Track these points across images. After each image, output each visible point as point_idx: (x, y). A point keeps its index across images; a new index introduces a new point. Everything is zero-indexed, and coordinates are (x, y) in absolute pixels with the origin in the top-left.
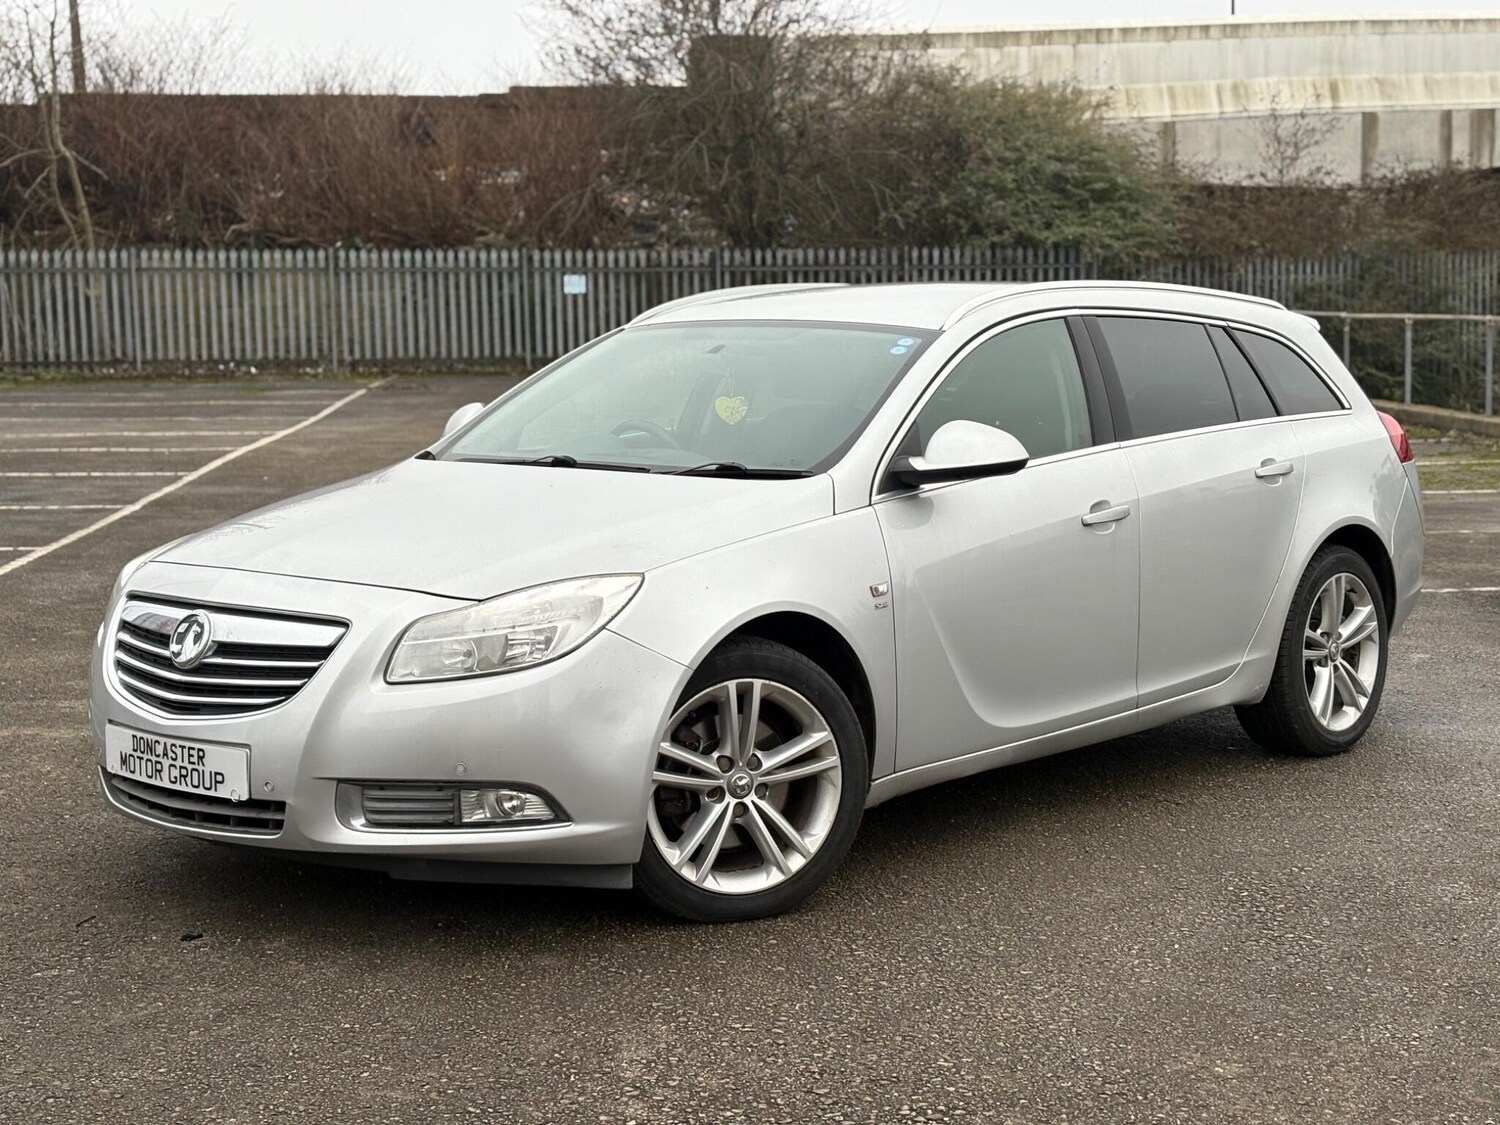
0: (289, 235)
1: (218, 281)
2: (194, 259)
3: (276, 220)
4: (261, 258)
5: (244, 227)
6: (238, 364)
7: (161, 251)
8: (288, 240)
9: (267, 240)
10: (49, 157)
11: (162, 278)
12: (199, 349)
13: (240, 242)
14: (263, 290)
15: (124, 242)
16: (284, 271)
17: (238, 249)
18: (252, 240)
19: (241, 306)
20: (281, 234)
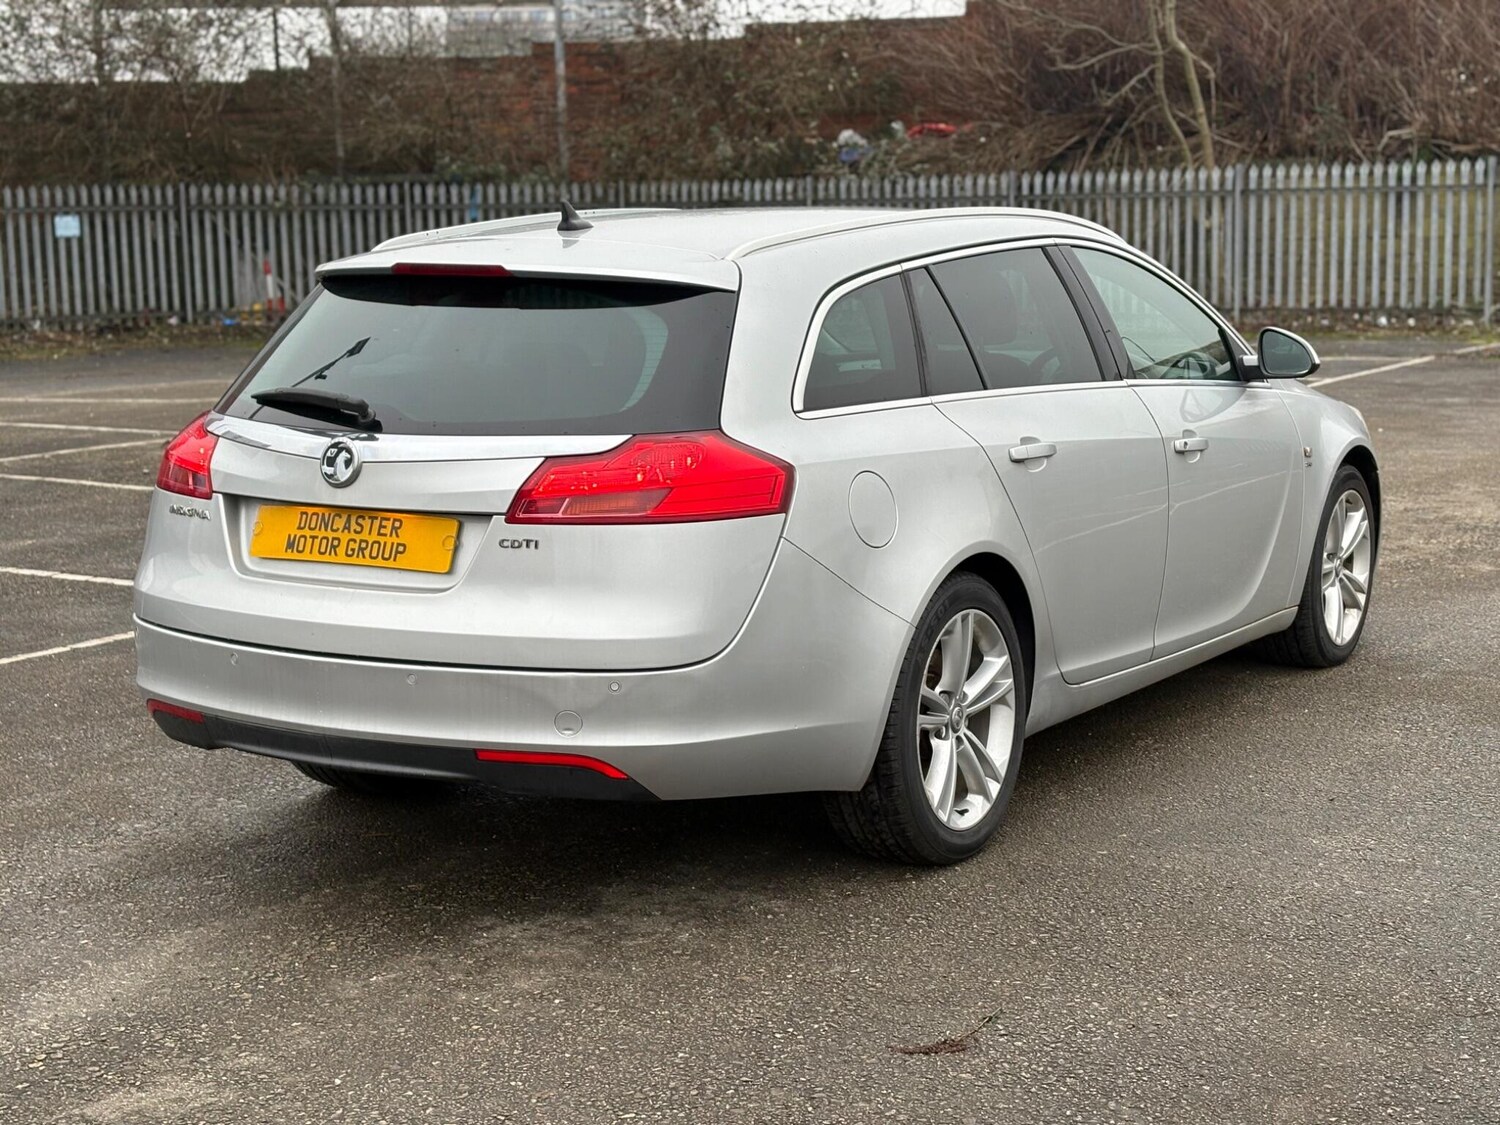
0: (1466, 142)
1: (1370, 204)
2: (1343, 176)
3: (1451, 121)
4: (1428, 172)
5: (1404, 133)
6: (1362, 313)
7: (1302, 166)
8: (1463, 148)
9: (1435, 149)
10: (1154, 53)
11: (1300, 199)
12: (1340, 291)
13: (1398, 153)
14: (1427, 215)
15: (1261, 157)
16: (1456, 189)
17: (1400, 163)
18: (1413, 150)
19: (1398, 236)
20: (1456, 141)
